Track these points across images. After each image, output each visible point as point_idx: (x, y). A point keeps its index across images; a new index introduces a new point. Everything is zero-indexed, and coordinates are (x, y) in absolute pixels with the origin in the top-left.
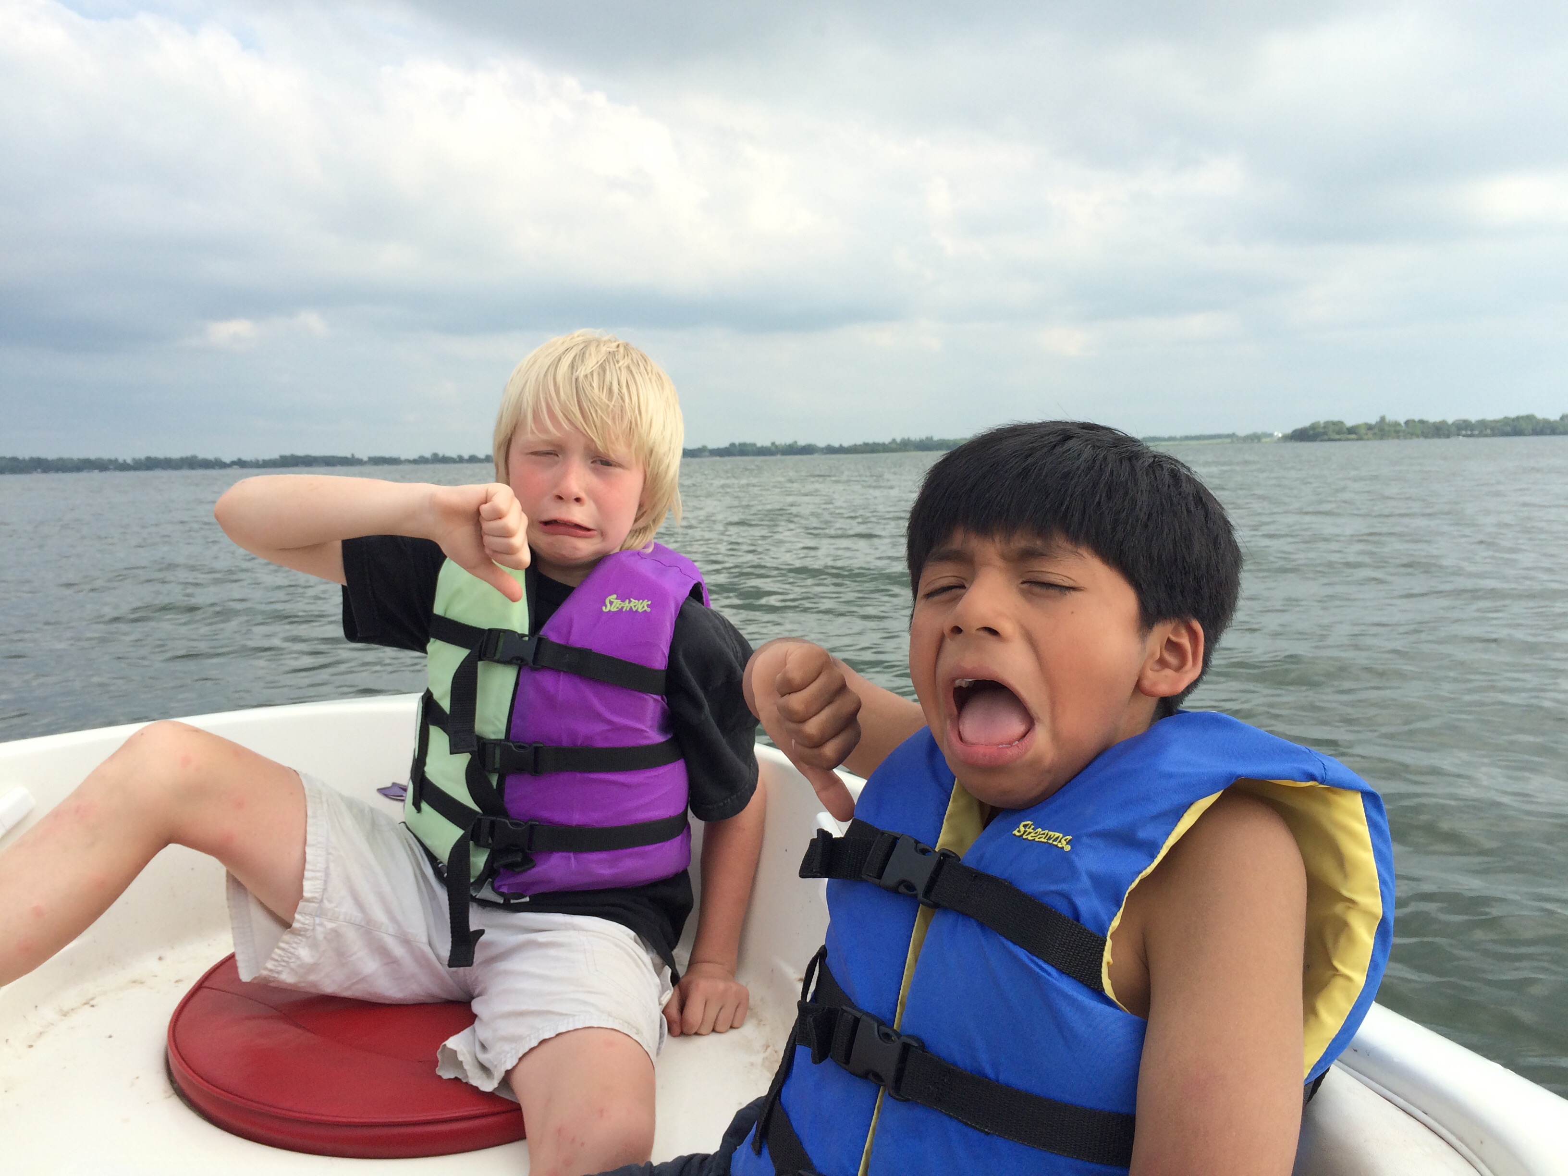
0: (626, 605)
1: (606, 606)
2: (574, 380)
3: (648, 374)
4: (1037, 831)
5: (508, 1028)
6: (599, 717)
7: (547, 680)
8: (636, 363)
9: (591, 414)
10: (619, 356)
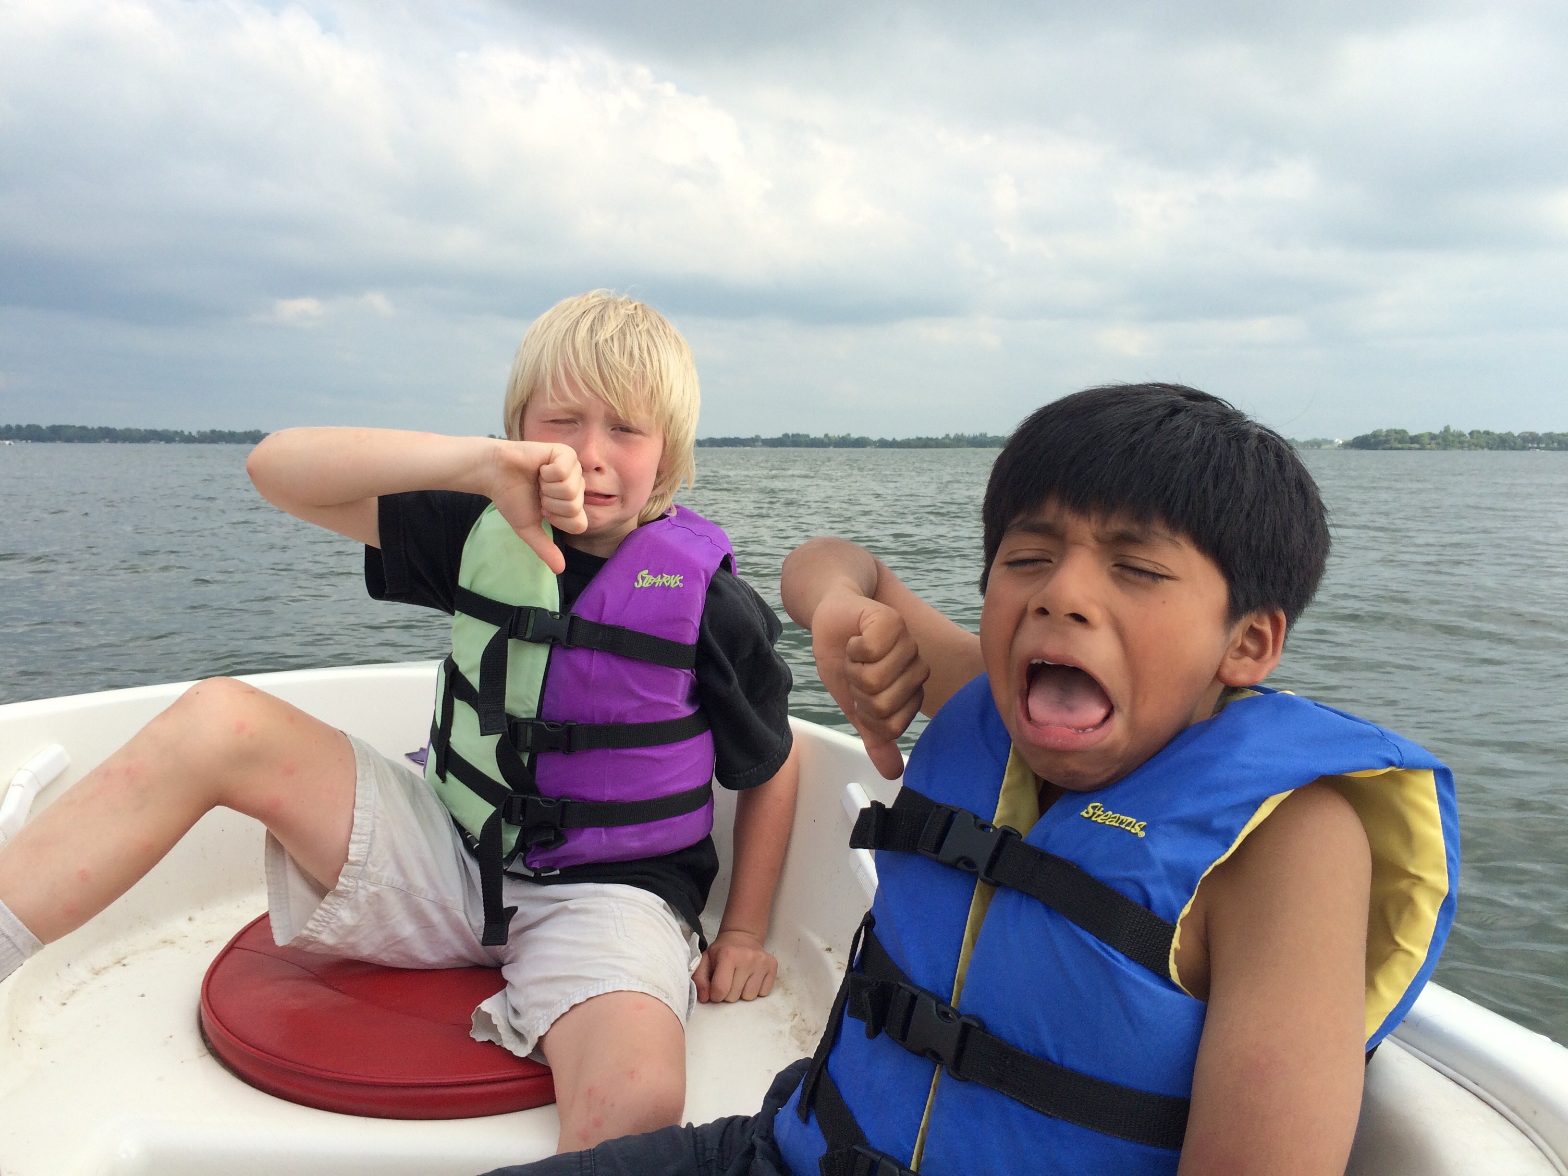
0: (659, 581)
1: (638, 582)
2: (594, 345)
3: (667, 338)
4: (1107, 814)
5: (538, 994)
6: (631, 694)
7: (580, 658)
8: (655, 326)
9: (612, 381)
10: (639, 319)
